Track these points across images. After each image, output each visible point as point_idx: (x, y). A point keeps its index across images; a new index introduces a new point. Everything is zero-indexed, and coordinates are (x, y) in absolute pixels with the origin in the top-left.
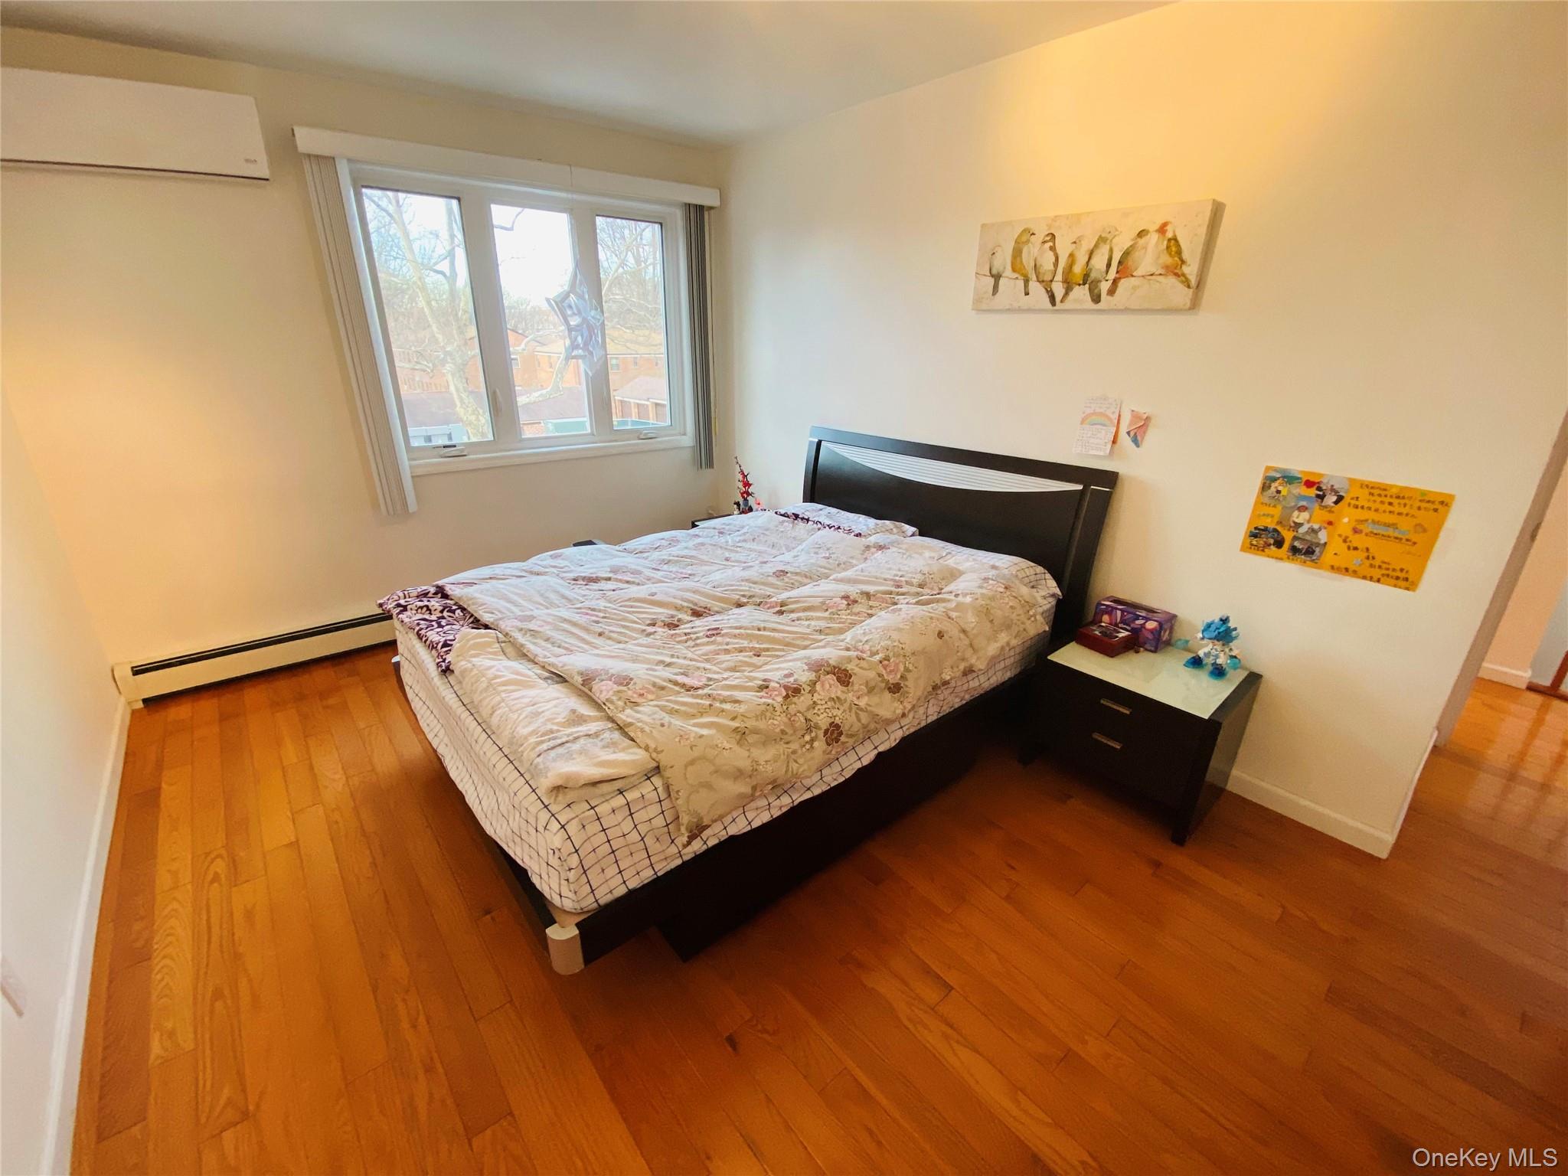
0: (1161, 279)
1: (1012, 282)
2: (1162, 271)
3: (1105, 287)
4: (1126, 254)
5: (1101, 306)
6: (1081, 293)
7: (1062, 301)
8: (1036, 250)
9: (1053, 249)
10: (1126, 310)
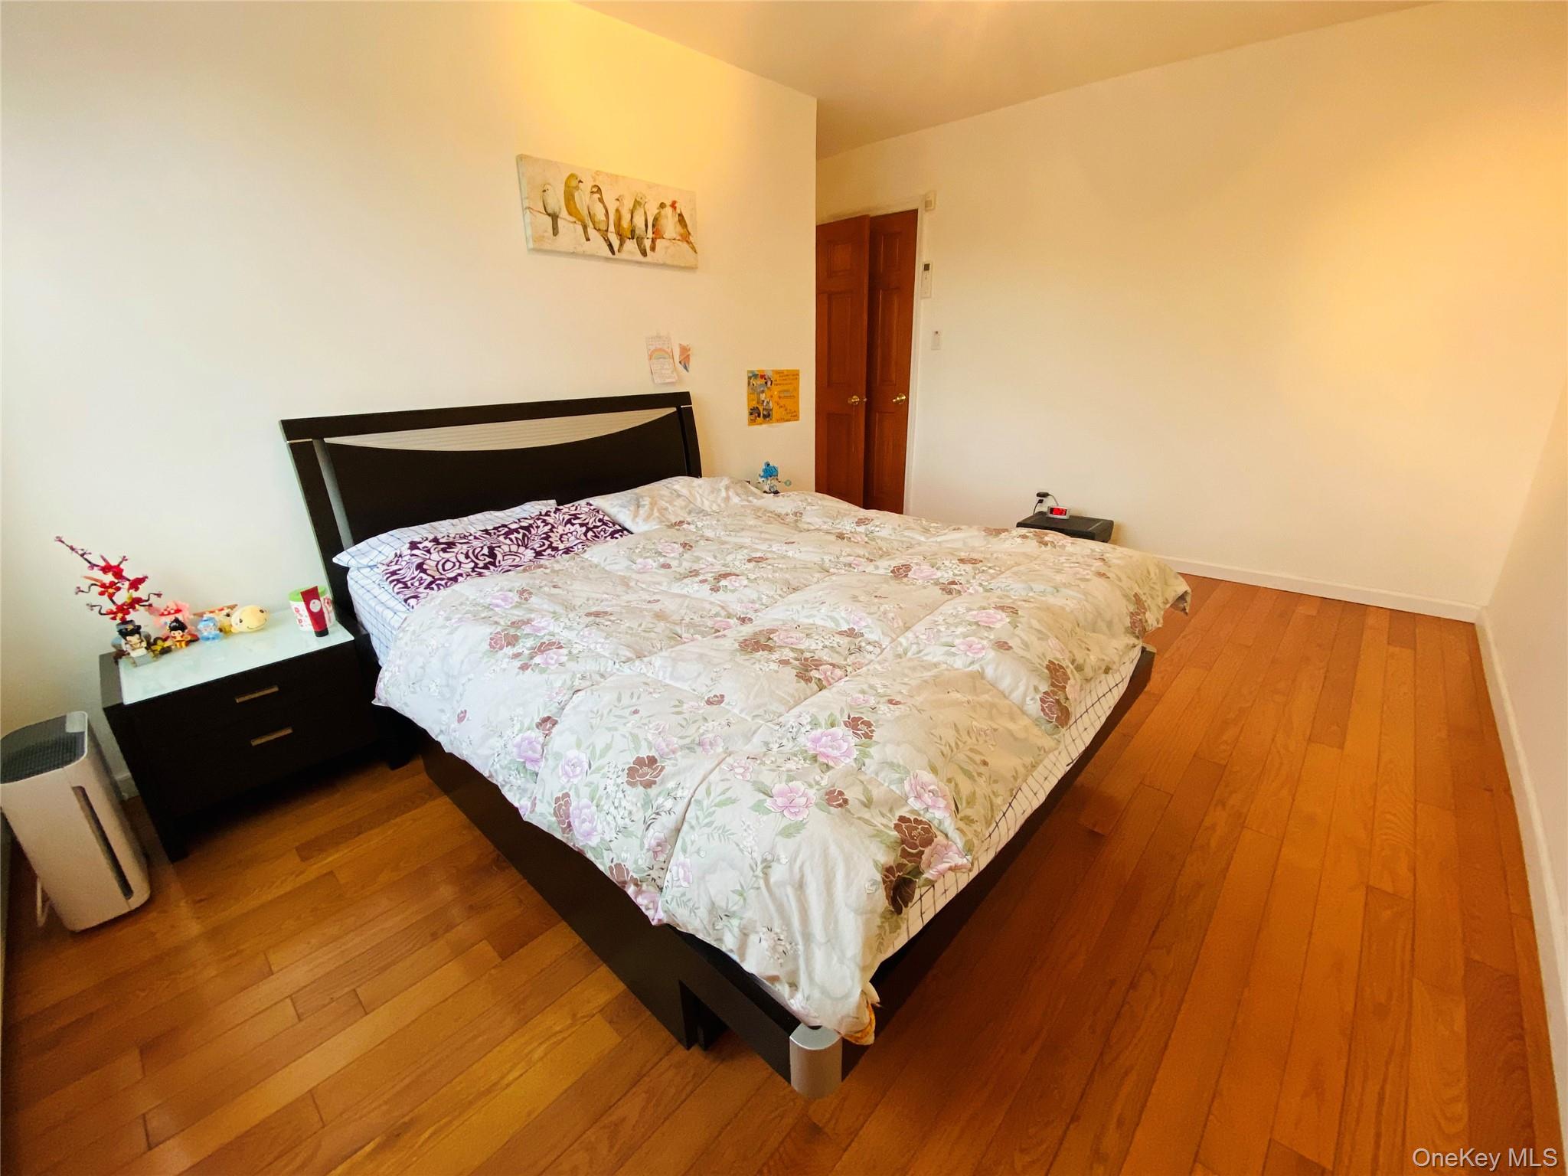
0: (680, 243)
1: (572, 225)
2: (679, 238)
3: (647, 243)
4: (656, 219)
5: (648, 259)
6: (631, 245)
7: (619, 251)
8: (587, 200)
9: (601, 200)
10: (664, 265)
